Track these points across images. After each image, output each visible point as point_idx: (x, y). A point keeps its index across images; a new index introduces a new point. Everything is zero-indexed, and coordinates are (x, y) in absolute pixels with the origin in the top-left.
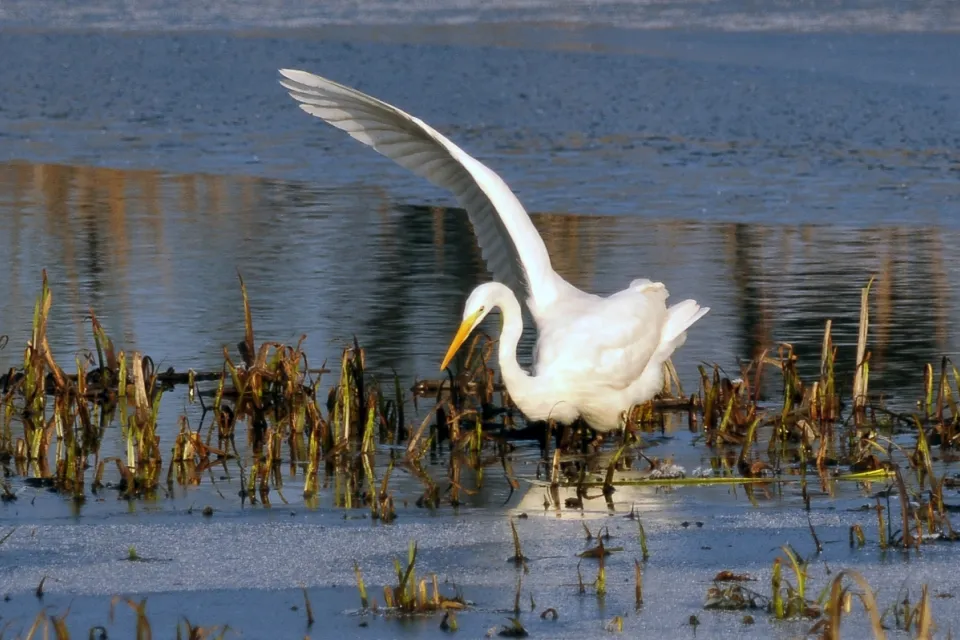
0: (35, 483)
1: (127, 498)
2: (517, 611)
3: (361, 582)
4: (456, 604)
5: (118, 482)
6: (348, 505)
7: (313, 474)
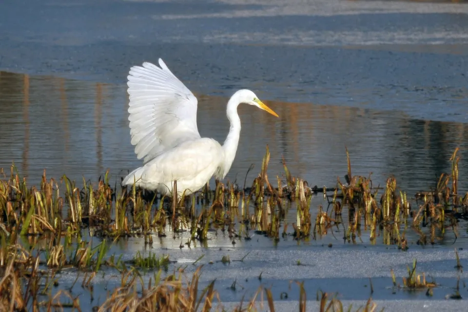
0: (259, 233)
1: (297, 239)
2: (458, 288)
3: (393, 275)
4: (433, 285)
5: (293, 233)
6: (389, 243)
7: (374, 230)
